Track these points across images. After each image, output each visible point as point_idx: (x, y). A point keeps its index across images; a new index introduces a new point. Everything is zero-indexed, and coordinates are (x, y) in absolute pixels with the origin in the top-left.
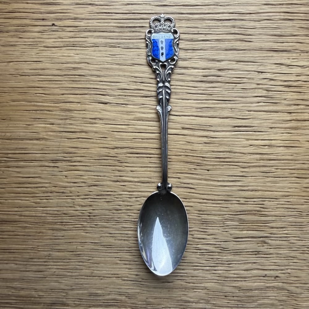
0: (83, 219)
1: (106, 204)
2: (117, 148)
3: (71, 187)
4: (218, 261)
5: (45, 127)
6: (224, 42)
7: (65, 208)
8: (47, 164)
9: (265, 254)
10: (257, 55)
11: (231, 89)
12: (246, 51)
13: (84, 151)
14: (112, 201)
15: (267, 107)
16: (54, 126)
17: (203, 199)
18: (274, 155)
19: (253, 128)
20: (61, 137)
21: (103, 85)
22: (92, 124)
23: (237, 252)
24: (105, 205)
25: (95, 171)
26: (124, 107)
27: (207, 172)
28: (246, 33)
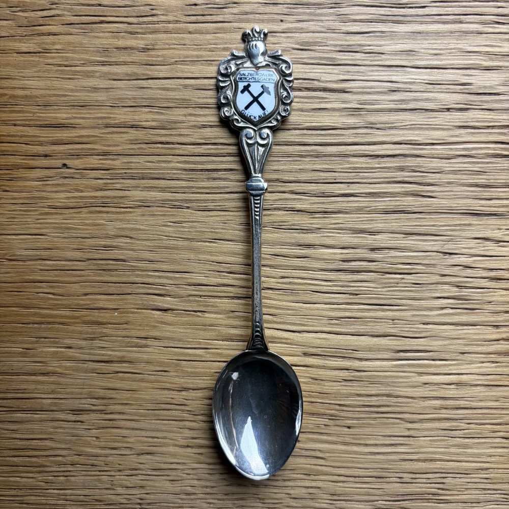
1: (168, 484)
2: (186, 389)
3: (106, 456)
6: (383, 197)
7: (98, 490)
8: (62, 416)
10: (442, 222)
11: (393, 285)
12: (423, 214)
14: (180, 478)
15: (457, 317)
18: (466, 400)
19: (431, 353)
20: (86, 371)
21: (159, 277)
22: (141, 347)
25: (148, 429)
26: (199, 316)
27: (347, 431)
28: (424, 181)
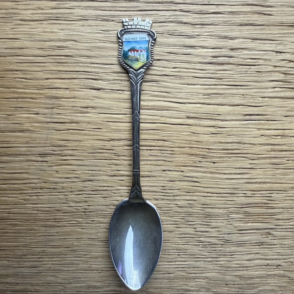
0: (78, 215)
4: (221, 252)
5: (29, 118)
9: (268, 245)
13: (76, 143)
16: (40, 116)
17: (208, 193)
23: (240, 244)
24: (101, 200)
